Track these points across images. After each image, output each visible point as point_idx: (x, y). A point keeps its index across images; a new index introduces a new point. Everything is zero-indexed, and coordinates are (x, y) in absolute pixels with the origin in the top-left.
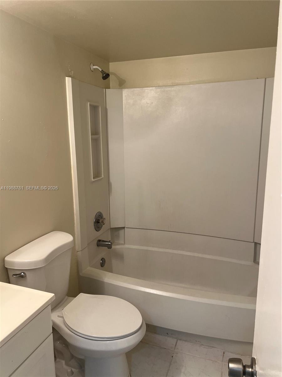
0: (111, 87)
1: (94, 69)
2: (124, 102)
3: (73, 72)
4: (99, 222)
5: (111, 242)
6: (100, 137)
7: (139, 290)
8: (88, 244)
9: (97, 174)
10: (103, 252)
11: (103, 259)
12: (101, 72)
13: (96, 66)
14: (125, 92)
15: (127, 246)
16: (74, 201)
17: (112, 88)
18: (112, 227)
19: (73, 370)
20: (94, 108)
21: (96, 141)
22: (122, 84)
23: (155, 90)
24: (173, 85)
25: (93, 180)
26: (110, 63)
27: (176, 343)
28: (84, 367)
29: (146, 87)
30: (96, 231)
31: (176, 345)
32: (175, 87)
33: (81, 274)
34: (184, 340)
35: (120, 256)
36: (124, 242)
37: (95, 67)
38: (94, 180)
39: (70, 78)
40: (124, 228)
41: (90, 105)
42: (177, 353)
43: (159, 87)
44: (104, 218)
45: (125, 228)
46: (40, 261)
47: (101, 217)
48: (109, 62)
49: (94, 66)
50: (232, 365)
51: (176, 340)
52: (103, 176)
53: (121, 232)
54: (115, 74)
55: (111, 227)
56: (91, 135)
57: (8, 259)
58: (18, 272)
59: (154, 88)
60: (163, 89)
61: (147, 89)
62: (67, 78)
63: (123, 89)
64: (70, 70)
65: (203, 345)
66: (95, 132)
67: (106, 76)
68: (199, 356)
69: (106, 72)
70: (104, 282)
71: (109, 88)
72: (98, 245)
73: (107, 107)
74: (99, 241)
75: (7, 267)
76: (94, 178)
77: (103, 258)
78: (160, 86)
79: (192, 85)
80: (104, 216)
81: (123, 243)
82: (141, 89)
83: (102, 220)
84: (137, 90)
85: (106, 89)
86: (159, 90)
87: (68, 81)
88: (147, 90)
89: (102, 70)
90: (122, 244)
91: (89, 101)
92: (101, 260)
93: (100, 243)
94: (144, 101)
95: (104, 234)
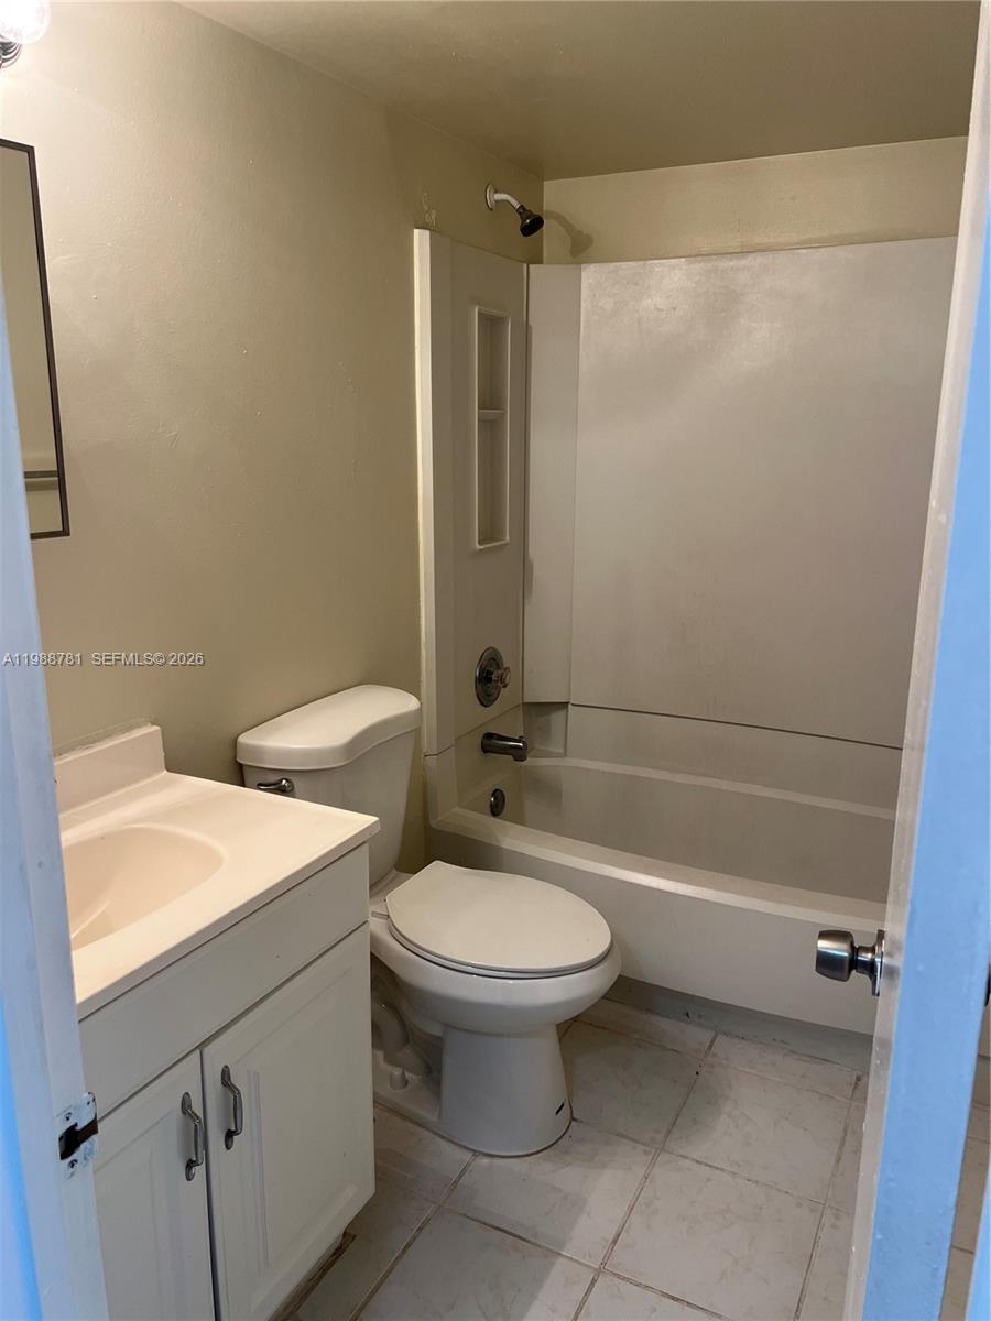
0: (545, 261)
1: (497, 201)
2: (583, 305)
3: (434, 212)
4: (489, 678)
5: (523, 743)
6: (503, 416)
7: (606, 874)
8: (456, 739)
9: (490, 532)
10: (500, 772)
11: (497, 794)
12: (517, 210)
13: (500, 192)
14: (591, 275)
15: (571, 762)
16: (422, 604)
17: (548, 263)
18: (528, 699)
19: (408, 1075)
20: (491, 325)
21: (491, 427)
22: (581, 249)
23: (684, 267)
24: (744, 252)
25: (479, 547)
26: (545, 183)
27: (713, 1042)
28: (440, 1071)
29: (656, 259)
30: (482, 704)
31: (710, 1046)
32: (750, 257)
33: (433, 824)
34: (737, 1037)
35: (549, 791)
36: (565, 751)
37: (499, 196)
38: (482, 547)
39: (427, 233)
40: (565, 705)
41: (479, 313)
42: (713, 1067)
43: (700, 258)
44: (505, 666)
45: (570, 705)
46: (334, 750)
47: (498, 665)
48: (543, 180)
49: (496, 192)
50: (824, 945)
51: (710, 1034)
52: (508, 538)
53: (557, 718)
54: (560, 218)
55: (526, 701)
56: (479, 408)
57: (244, 739)
58: (273, 778)
59: (683, 260)
60: (710, 265)
61: (663, 265)
62: (416, 232)
63: (583, 266)
64: (426, 208)
65: (794, 1053)
66: (491, 400)
67: (532, 225)
68: (778, 1079)
69: (534, 212)
70: (502, 848)
71: (540, 262)
72: (486, 749)
73: (531, 322)
74: (489, 736)
75: (242, 762)
76: (480, 543)
77: (497, 790)
78: (702, 255)
79: (804, 251)
80: (505, 661)
81: (561, 751)
82: (641, 263)
83: (500, 672)
84: (627, 268)
85: (531, 266)
86: (698, 267)
87: (421, 240)
88: (658, 266)
89: (522, 206)
90: (558, 756)
91: (479, 303)
92: (493, 795)
93: (491, 743)
94: (646, 302)
95: (502, 718)
